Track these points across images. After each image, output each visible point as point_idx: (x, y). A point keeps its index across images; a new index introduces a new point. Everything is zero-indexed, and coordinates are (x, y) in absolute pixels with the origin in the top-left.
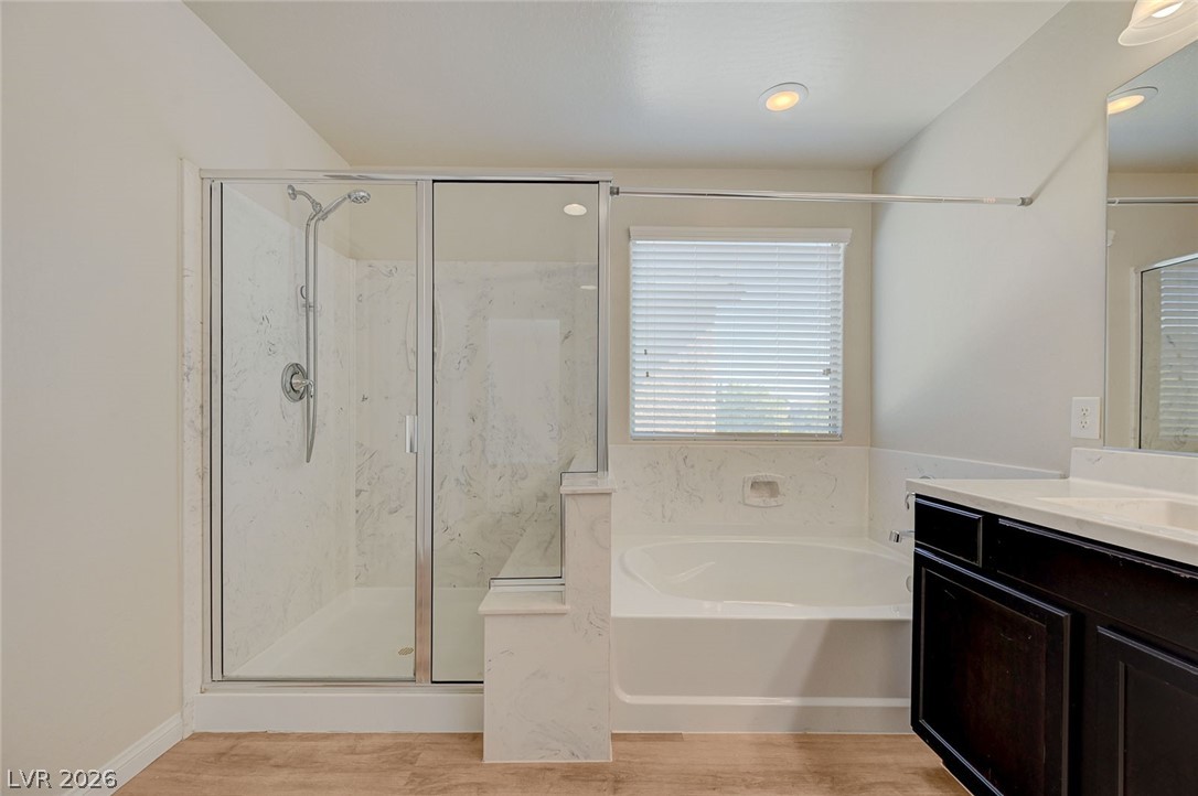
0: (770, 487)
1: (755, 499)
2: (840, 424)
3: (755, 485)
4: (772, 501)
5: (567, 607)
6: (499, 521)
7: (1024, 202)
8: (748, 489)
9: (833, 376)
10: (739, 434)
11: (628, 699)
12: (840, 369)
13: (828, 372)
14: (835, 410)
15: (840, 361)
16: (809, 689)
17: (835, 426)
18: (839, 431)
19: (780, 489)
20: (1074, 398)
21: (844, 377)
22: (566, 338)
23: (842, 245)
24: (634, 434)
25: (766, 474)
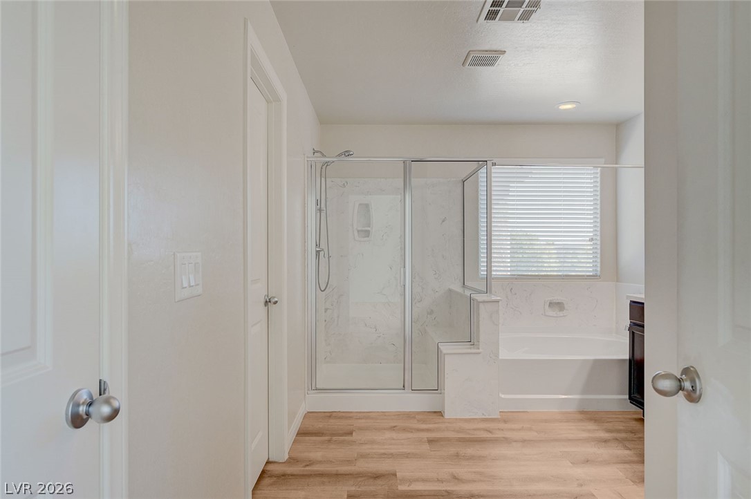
0: (559, 306)
1: (550, 312)
2: (599, 269)
3: (551, 304)
4: (561, 314)
5: (481, 350)
8: (547, 306)
9: (594, 242)
11: (503, 396)
12: (599, 238)
13: (592, 240)
14: (596, 261)
15: (599, 233)
16: (584, 392)
17: (596, 271)
18: (599, 273)
19: (565, 306)
21: (601, 242)
22: (443, 221)
24: (480, 276)
25: (557, 298)
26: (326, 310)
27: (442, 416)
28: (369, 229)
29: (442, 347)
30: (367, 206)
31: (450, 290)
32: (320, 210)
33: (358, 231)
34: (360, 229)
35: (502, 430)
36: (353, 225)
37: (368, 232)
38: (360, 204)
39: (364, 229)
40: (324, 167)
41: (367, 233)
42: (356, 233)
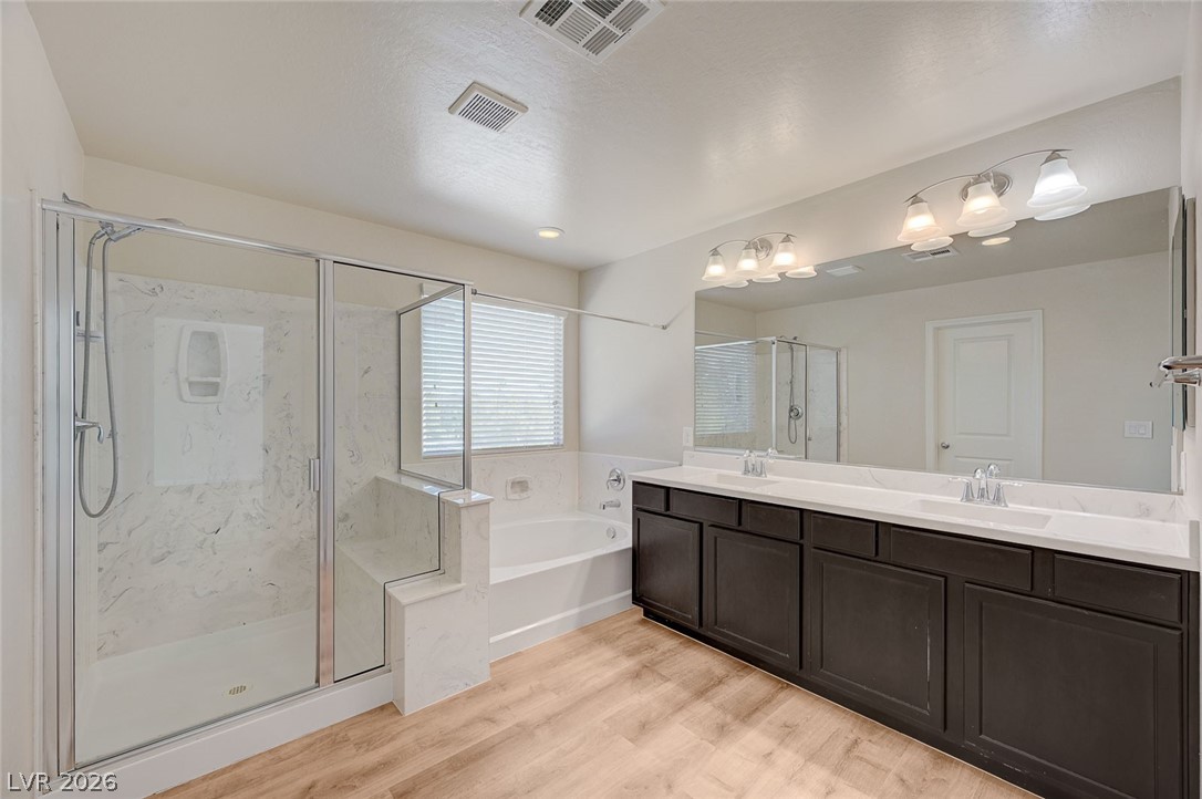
0: (521, 485)
1: (513, 495)
2: (562, 437)
3: (513, 484)
4: (524, 495)
5: (462, 585)
6: (297, 547)
7: (664, 328)
8: (509, 488)
10: (502, 448)
12: (561, 401)
13: (556, 403)
14: (558, 428)
15: (561, 396)
17: (558, 440)
18: (561, 442)
19: (529, 485)
20: (685, 428)
21: (564, 405)
22: (365, 373)
23: (562, 318)
24: (423, 455)
25: (520, 476)
26: (102, 547)
27: (398, 713)
28: (218, 380)
29: (392, 590)
30: (212, 338)
31: (377, 480)
32: (87, 336)
33: (191, 384)
34: (192, 379)
35: (507, 707)
36: (177, 373)
37: (216, 385)
38: (195, 333)
39: (205, 380)
40: (99, 243)
41: (213, 389)
42: (185, 388)
